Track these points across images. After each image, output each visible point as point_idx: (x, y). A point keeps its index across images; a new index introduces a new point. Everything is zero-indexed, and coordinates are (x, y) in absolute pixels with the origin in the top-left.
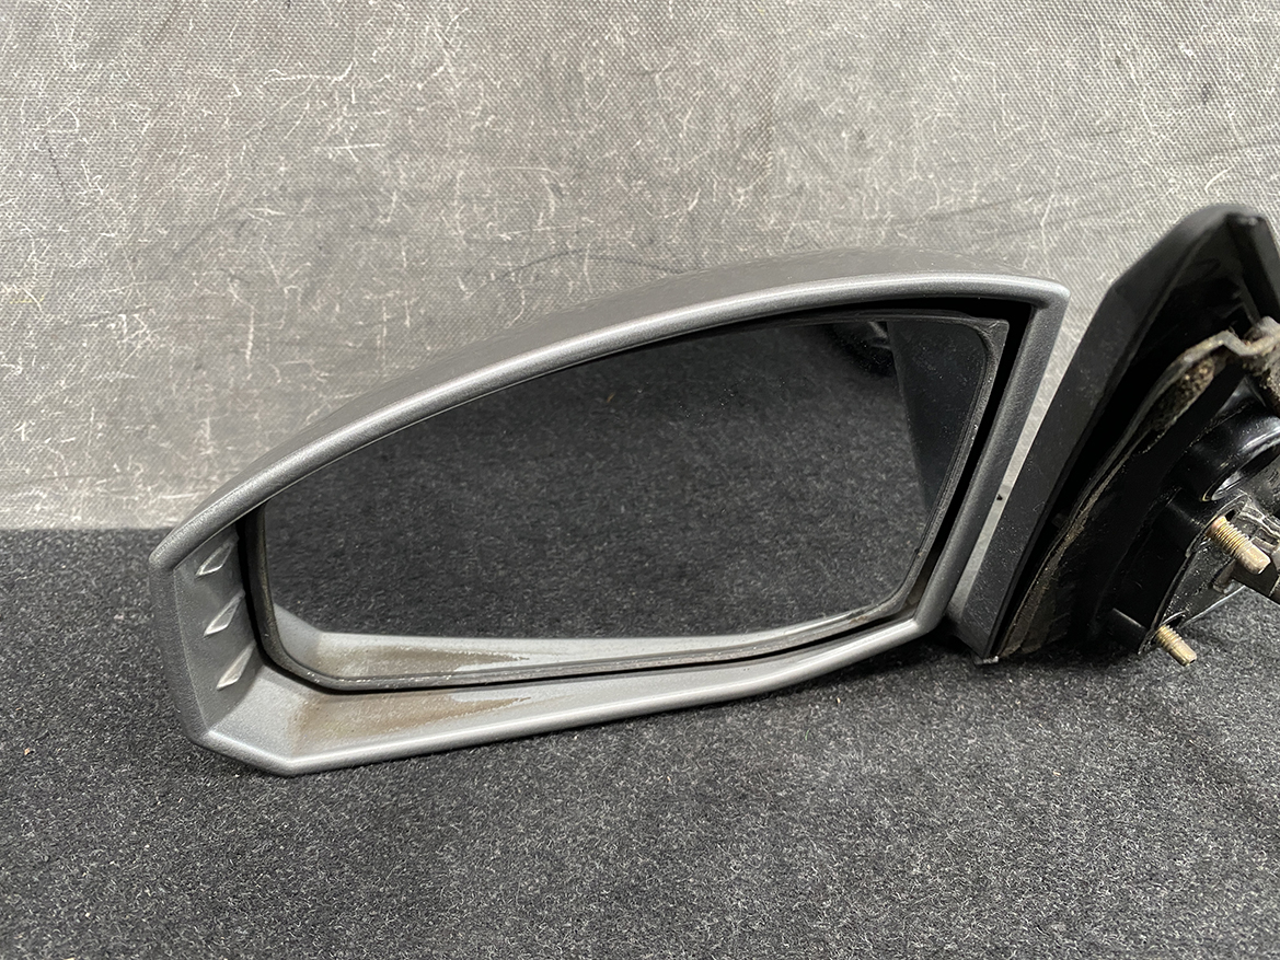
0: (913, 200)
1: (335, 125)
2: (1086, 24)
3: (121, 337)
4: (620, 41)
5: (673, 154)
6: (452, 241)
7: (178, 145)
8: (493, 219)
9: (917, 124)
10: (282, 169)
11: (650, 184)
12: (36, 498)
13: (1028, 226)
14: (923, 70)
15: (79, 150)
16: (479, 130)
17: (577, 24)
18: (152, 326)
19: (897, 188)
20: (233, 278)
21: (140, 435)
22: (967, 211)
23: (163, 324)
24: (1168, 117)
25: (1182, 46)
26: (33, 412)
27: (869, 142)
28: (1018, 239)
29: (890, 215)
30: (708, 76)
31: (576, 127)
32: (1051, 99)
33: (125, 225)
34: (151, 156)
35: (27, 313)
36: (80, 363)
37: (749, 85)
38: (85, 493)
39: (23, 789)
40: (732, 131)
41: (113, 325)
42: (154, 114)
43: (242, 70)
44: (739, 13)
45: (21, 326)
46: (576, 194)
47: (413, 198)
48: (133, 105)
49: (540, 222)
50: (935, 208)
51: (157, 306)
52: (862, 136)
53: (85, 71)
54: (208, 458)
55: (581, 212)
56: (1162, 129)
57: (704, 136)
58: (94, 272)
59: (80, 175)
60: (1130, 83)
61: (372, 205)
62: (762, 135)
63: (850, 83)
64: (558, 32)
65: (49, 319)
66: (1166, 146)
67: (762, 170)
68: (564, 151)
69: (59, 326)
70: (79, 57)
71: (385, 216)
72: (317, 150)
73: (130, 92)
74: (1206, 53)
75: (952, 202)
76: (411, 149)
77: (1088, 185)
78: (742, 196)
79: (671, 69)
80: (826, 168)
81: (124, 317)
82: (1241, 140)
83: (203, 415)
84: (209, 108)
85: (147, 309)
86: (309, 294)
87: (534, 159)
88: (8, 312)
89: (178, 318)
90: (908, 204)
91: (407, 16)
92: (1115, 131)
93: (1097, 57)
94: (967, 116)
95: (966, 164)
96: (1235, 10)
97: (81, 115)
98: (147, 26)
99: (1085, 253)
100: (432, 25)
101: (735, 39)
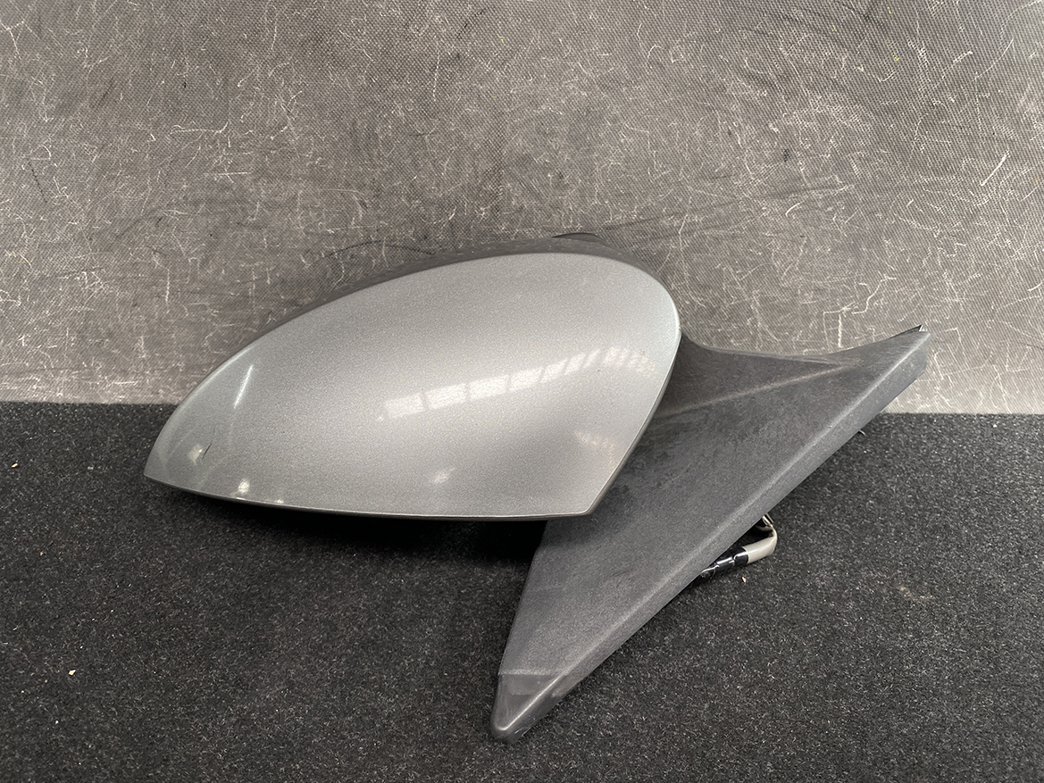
0: (595, 217)
1: (218, 160)
2: (709, 109)
3: (84, 285)
4: (401, 114)
5: (438, 185)
6: (296, 232)
7: (115, 170)
8: (322, 220)
9: (597, 169)
10: (184, 186)
11: (424, 203)
12: (34, 382)
13: (671, 233)
14: (601, 135)
15: (52, 171)
16: (311, 166)
17: (374, 103)
18: (104, 279)
19: (585, 209)
20: (155, 251)
21: (98, 345)
22: (631, 224)
23: (111, 279)
24: (762, 168)
25: (771, 125)
26: (29, 329)
27: (566, 180)
28: (663, 241)
30: (460, 137)
31: (374, 166)
33: (83, 217)
34: (99, 175)
35: (22, 269)
36: (58, 300)
37: (486, 143)
38: (65, 379)
39: (41, 576)
40: (476, 172)
41: (78, 278)
42: (100, 150)
43: (156, 125)
44: (479, 98)
45: (19, 277)
46: (376, 207)
47: (270, 205)
48: (86, 144)
49: (353, 223)
50: (609, 222)
51: (106, 267)
52: (561, 177)
53: (54, 123)
54: (144, 360)
55: (379, 218)
56: (758, 176)
57: (458, 175)
58: (64, 245)
59: (53, 186)
60: (737, 147)
61: (243, 210)
62: (496, 175)
63: (554, 143)
64: (361, 108)
65: (36, 275)
66: (760, 187)
67: (496, 197)
68: (367, 181)
69: (43, 277)
70: (49, 114)
71: (252, 217)
72: (207, 175)
73: (83, 136)
74: (787, 131)
75: (620, 218)
76: (269, 176)
77: (710, 209)
78: (483, 212)
79: (435, 132)
80: (538, 197)
81: (85, 273)
82: (809, 185)
83: (139, 334)
84: (135, 148)
85: (100, 269)
86: (205, 262)
87: (348, 185)
88: (10, 268)
89: (120, 275)
90: (591, 218)
91: (263, 95)
92: (727, 176)
93: (716, 129)
94: (630, 164)
95: (630, 194)
96: (804, 104)
97: (52, 150)
98: (93, 96)
99: (707, 251)
100: (279, 101)
101: (477, 115)
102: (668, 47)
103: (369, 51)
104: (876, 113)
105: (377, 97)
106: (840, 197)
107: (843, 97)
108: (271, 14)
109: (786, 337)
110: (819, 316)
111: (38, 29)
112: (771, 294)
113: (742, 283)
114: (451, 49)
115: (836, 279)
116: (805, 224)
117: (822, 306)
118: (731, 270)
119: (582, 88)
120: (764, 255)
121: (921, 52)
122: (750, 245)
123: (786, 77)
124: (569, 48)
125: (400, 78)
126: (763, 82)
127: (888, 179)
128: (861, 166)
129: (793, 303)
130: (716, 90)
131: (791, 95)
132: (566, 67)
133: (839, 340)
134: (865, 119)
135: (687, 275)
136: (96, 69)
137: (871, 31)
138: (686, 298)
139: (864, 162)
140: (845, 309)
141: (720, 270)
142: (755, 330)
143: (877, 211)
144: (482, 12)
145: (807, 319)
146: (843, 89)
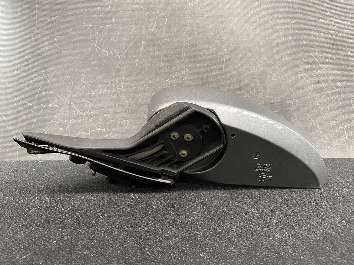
0: (268, 100)
2: (295, 71)
3: (124, 124)
4: (215, 74)
7: (139, 91)
9: (267, 87)
13: (290, 105)
14: (267, 78)
15: (122, 91)
18: (130, 123)
19: (265, 98)
20: (146, 114)
22: (278, 102)
24: (312, 86)
25: (313, 74)
27: (259, 90)
28: (288, 107)
29: (264, 103)
30: (230, 79)
32: (291, 83)
33: (128, 104)
34: (134, 93)
35: (108, 120)
36: (116, 129)
37: (237, 81)
40: (234, 89)
41: (123, 122)
42: (136, 86)
43: (151, 79)
44: (235, 69)
45: (106, 122)
48: (132, 84)
50: (272, 102)
51: (131, 119)
52: (257, 89)
53: (125, 79)
56: (312, 88)
57: (230, 89)
58: (121, 112)
59: (122, 96)
60: (304, 80)
62: (240, 89)
63: (255, 81)
64: (204, 73)
65: (111, 121)
66: (313, 91)
69: (113, 122)
70: (125, 77)
73: (132, 82)
74: (317, 75)
75: (275, 101)
77: (300, 97)
79: (224, 78)
80: (251, 95)
81: (125, 121)
82: (326, 90)
85: (129, 119)
88: (105, 120)
89: (135, 121)
90: (267, 101)
91: (179, 70)
92: (303, 88)
93: (298, 76)
94: (276, 86)
95: (277, 94)
96: (321, 68)
97: (123, 86)
98: (137, 72)
99: (301, 110)
100: (183, 72)
101: (234, 73)
102: (282, 56)
103: (207, 58)
104: (341, 69)
105: (209, 70)
106: (336, 92)
107: (331, 65)
108: (184, 50)
109: (329, 136)
110: (338, 129)
111: (127, 56)
112: (322, 123)
113: (312, 119)
114: (228, 57)
115: (341, 117)
116: (328, 101)
117: (338, 125)
118: (309, 115)
119: (261, 67)
120: (318, 111)
121: (349, 52)
122: (313, 108)
123: (314, 62)
124: (257, 57)
125: (215, 65)
126: (309, 63)
127: (348, 86)
128: (340, 83)
129: (329, 125)
130: (296, 66)
131: (316, 66)
132: (257, 62)
133: (346, 136)
134: (338, 71)
135: (296, 117)
136: (139, 65)
137: (335, 49)
138: (298, 124)
139: (341, 82)
140: (345, 126)
141: (306, 115)
142: (319, 134)
143: (348, 96)
144: (235, 48)
145: (335, 130)
146: (330, 63)
